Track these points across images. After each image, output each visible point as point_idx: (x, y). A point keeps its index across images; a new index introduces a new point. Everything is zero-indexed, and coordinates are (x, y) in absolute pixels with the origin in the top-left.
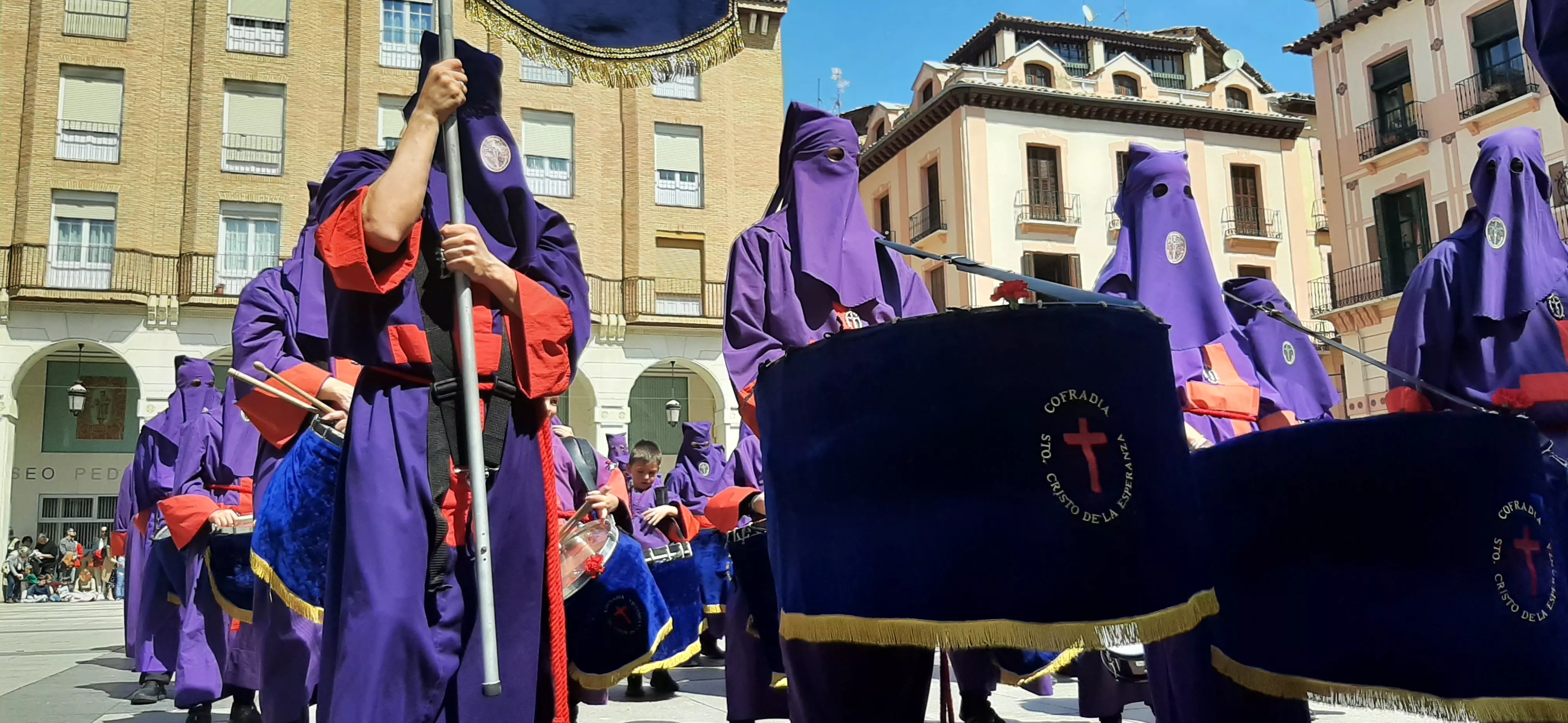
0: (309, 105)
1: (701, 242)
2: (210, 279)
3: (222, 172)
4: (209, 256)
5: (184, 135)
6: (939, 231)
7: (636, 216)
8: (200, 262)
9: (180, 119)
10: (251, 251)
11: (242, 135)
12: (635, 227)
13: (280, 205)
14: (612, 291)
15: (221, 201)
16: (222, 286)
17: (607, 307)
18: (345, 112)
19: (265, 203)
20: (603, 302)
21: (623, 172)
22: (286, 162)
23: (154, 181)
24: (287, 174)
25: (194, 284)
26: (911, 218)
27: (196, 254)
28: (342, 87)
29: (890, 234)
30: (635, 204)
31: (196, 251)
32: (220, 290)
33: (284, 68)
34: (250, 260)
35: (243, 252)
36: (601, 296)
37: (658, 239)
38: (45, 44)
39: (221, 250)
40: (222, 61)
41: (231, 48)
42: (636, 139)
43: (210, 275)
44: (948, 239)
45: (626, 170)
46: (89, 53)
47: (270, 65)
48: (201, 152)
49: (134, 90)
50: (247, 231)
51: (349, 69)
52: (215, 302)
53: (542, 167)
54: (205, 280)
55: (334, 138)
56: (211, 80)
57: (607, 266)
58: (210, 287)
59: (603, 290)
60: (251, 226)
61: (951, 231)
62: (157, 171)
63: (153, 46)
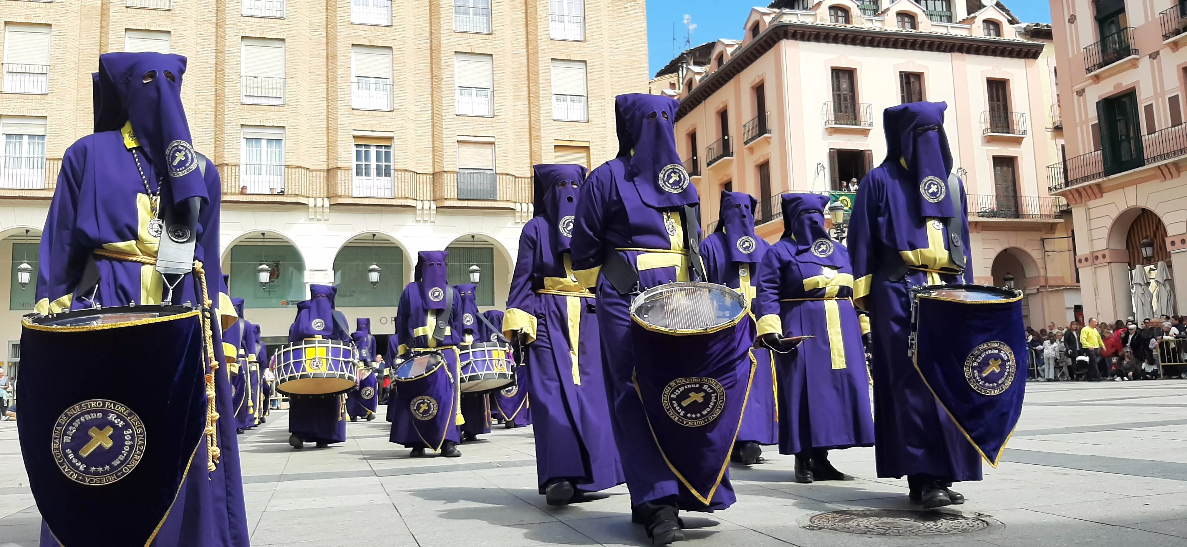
0: (302, 54)
1: (587, 148)
2: (237, 183)
3: (242, 104)
4: (236, 165)
5: (214, 78)
6: (766, 135)
7: (539, 129)
8: (230, 170)
9: (210, 67)
10: (264, 162)
11: (255, 77)
12: (539, 137)
13: (284, 127)
14: (523, 186)
15: (242, 125)
16: (244, 188)
17: (520, 198)
18: (327, 59)
19: (273, 126)
20: (517, 194)
21: (529, 97)
22: (287, 96)
23: (194, 112)
24: (288, 105)
25: (226, 187)
26: (744, 126)
27: (227, 165)
28: (325, 40)
29: (728, 138)
30: (538, 120)
31: (226, 162)
32: (244, 190)
33: (283, 27)
34: (264, 168)
35: (259, 162)
36: (515, 190)
37: (555, 146)
38: (113, 15)
39: (243, 161)
40: (239, 24)
41: (245, 14)
42: (538, 72)
43: (237, 180)
44: (772, 141)
45: (531, 95)
46: (146, 20)
47: (273, 25)
48: (226, 90)
49: (178, 47)
50: (261, 147)
51: (329, 27)
52: (241, 200)
53: (471, 95)
54: (233, 184)
55: (320, 78)
56: (232, 38)
57: (519, 167)
58: (237, 189)
59: (517, 185)
60: (264, 142)
61: (773, 135)
62: (196, 105)
63: (190, 14)
